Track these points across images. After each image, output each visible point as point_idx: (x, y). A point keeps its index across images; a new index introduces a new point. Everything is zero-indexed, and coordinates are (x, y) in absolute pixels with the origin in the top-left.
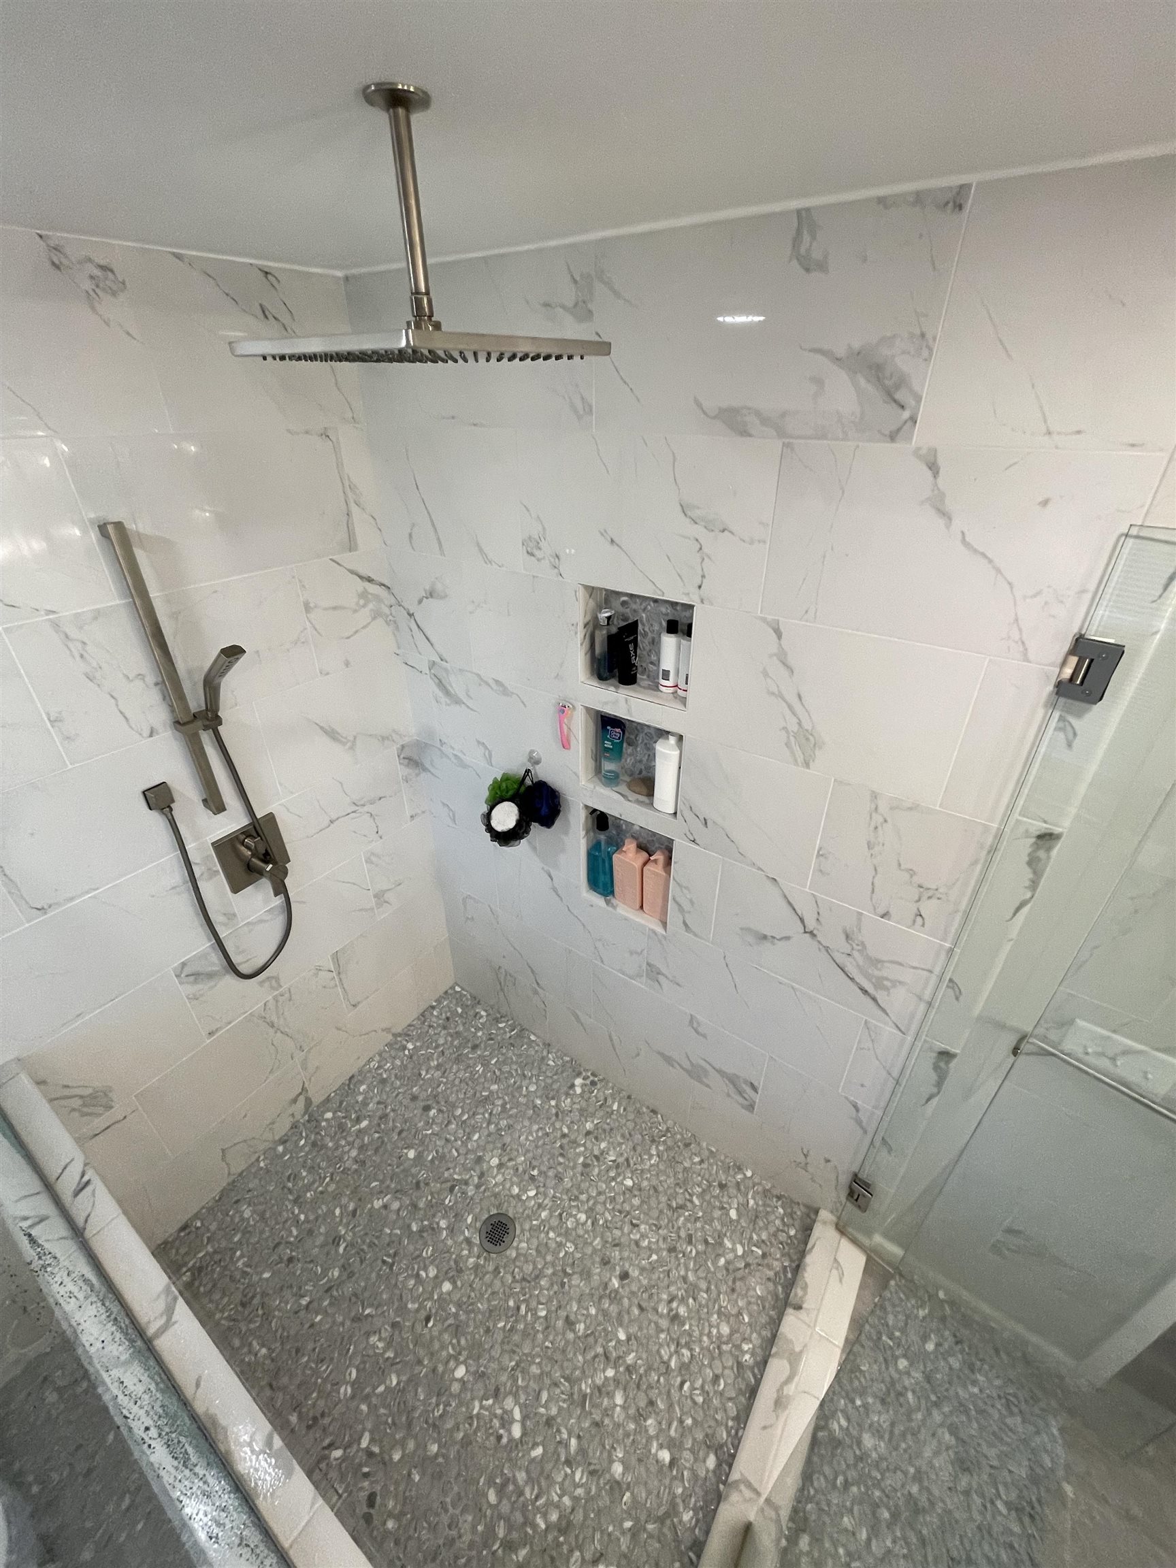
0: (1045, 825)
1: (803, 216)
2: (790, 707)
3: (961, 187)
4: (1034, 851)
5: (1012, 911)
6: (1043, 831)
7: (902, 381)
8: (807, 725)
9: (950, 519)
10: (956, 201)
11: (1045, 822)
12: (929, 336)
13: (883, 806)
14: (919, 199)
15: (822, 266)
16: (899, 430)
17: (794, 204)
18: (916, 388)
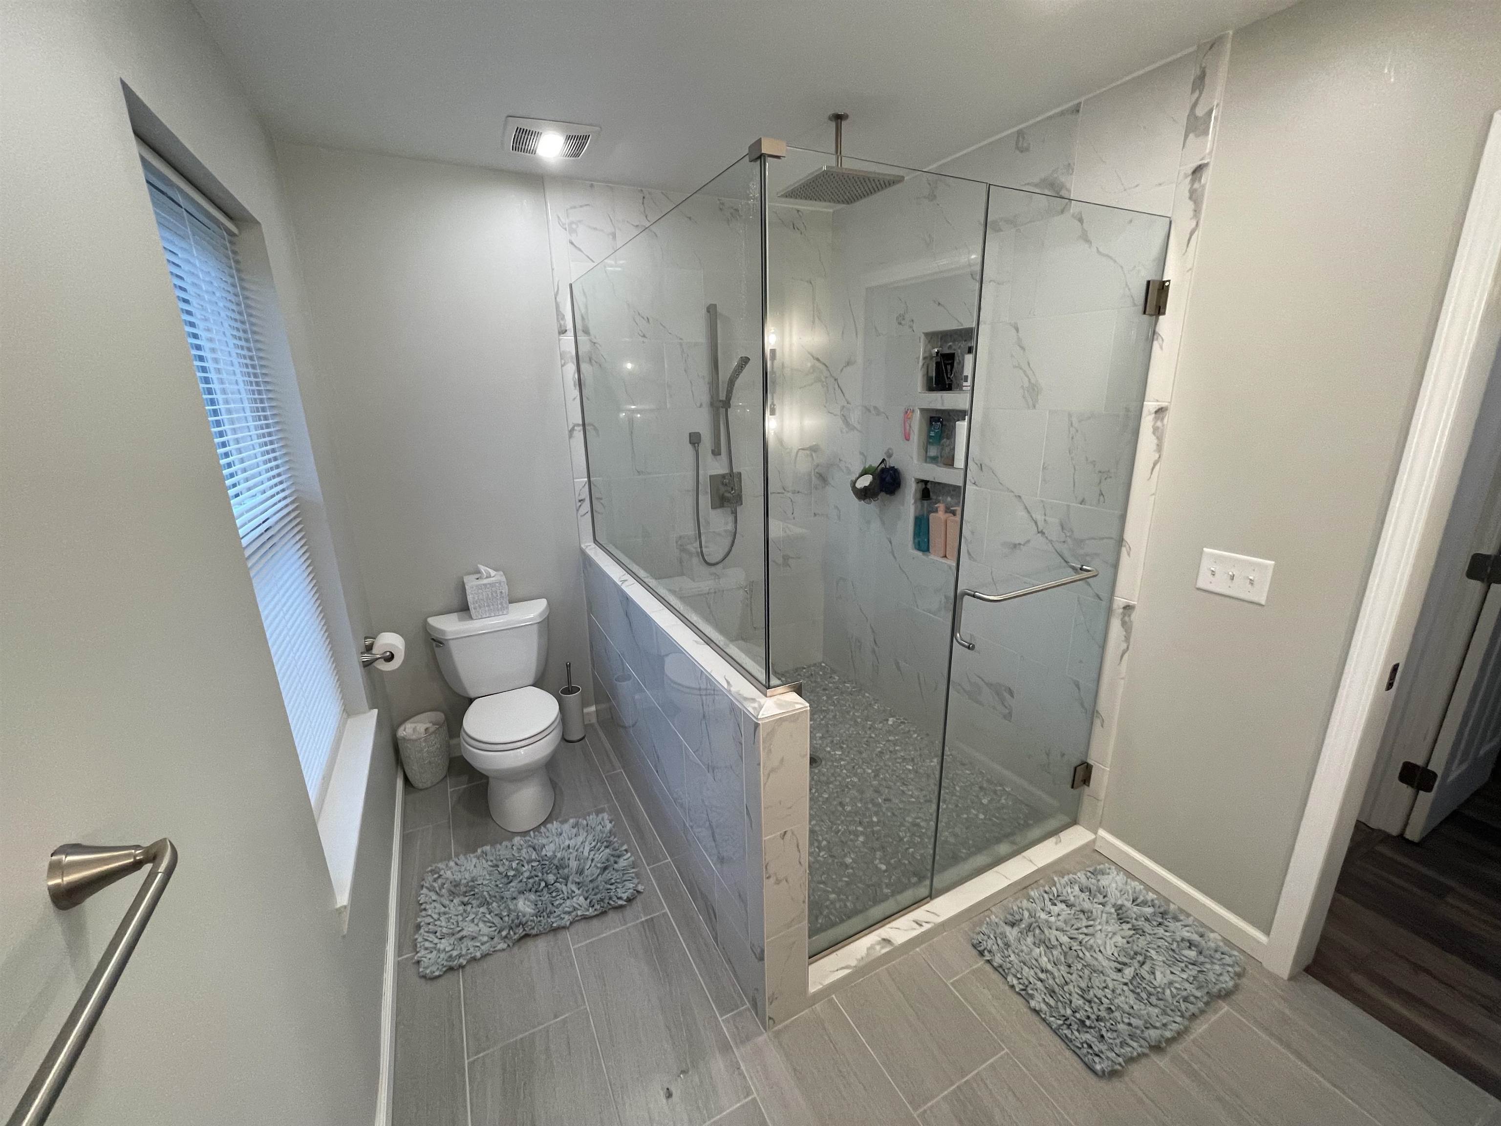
0: (1158, 403)
1: (1020, 134)
2: (1025, 372)
3: (1078, 104)
4: (1155, 424)
5: (1150, 471)
6: (1158, 408)
7: (1062, 186)
8: (1033, 381)
9: (1091, 243)
10: (1076, 110)
11: (1157, 401)
12: (1072, 164)
13: (1074, 420)
14: (1062, 113)
15: (1027, 149)
16: (1064, 208)
17: (1015, 129)
18: (1068, 187)
